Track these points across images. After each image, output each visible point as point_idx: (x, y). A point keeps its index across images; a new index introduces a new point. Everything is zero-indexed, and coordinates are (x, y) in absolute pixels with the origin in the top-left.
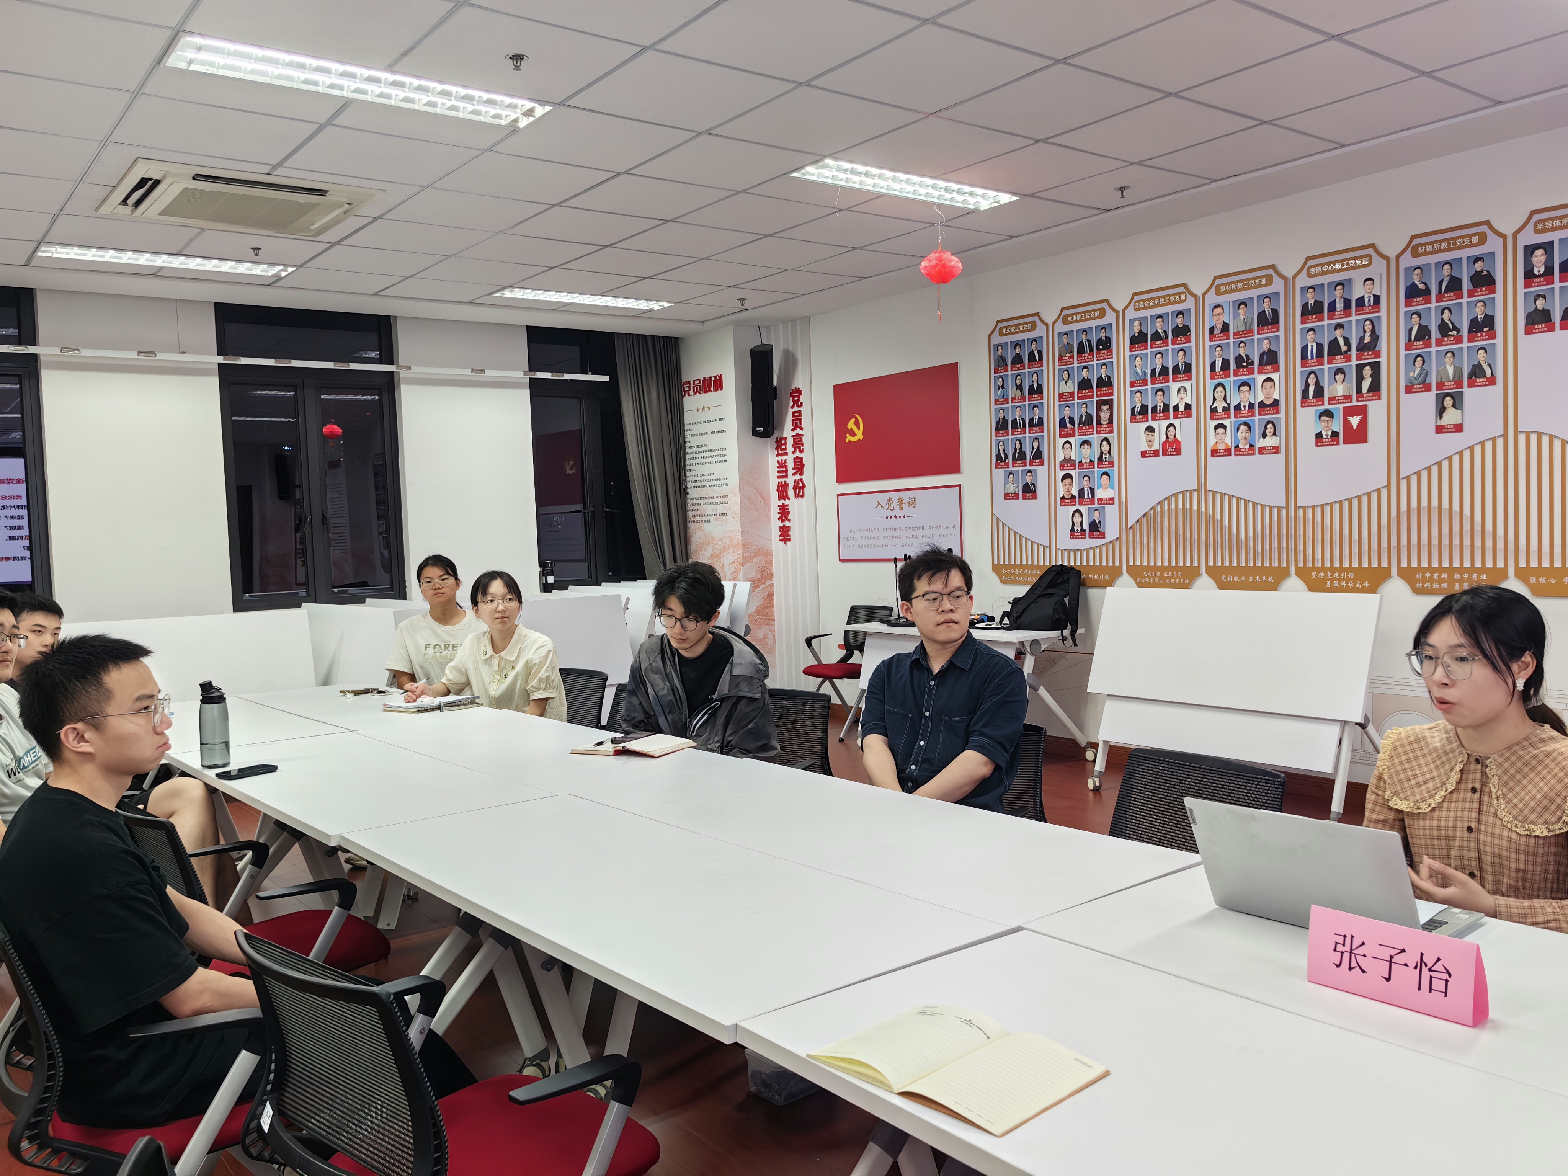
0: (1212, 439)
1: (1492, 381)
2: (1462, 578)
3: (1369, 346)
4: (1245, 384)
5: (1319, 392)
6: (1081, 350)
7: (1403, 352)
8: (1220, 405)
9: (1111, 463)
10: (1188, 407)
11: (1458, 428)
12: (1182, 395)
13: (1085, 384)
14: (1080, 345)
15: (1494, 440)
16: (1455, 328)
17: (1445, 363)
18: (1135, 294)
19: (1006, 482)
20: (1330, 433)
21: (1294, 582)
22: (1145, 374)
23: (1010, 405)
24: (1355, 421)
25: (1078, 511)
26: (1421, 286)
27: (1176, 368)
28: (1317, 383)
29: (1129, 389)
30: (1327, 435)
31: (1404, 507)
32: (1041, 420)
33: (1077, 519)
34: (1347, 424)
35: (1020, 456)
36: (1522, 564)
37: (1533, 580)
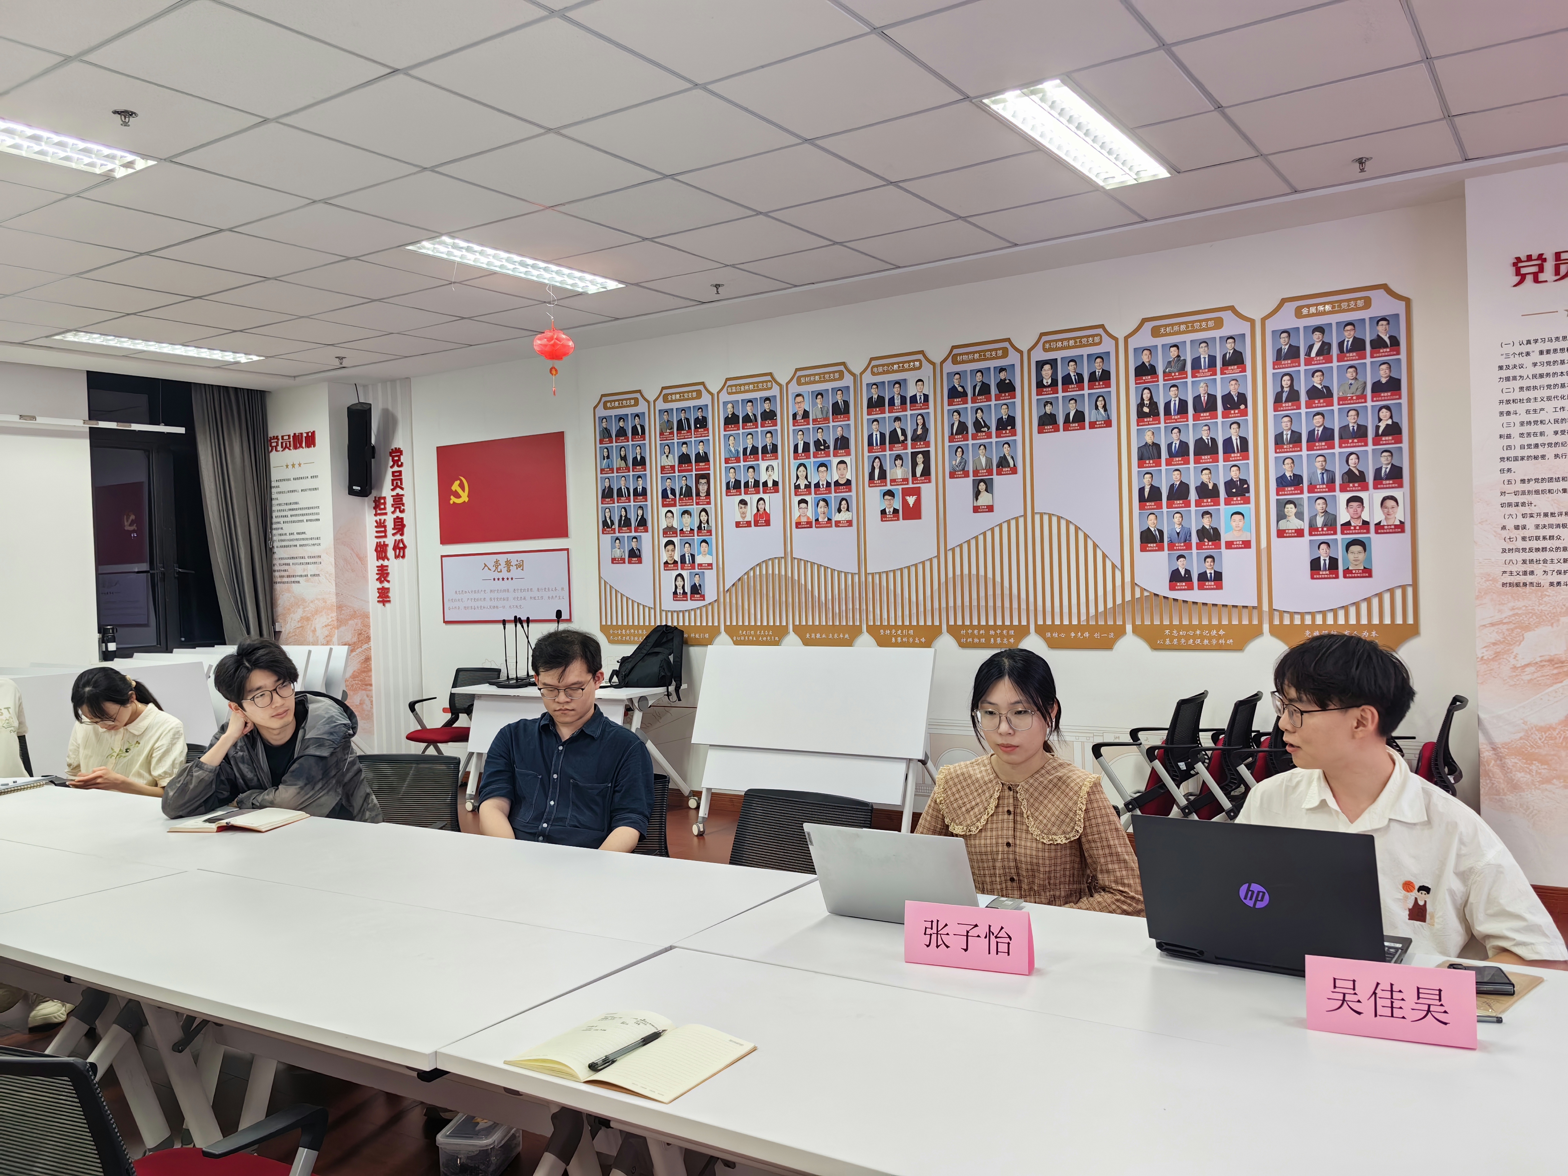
0: (796, 513)
1: (1014, 471)
2: (996, 633)
3: (921, 437)
4: (822, 465)
5: (883, 475)
6: (680, 427)
7: (947, 444)
8: (802, 483)
9: (710, 532)
10: (775, 483)
11: (990, 509)
12: (770, 472)
13: (684, 459)
14: (680, 422)
15: (1017, 519)
16: (986, 426)
17: (979, 455)
18: (727, 380)
19: (613, 547)
20: (892, 510)
21: (865, 639)
22: (738, 452)
23: (615, 474)
24: (911, 500)
25: (680, 575)
26: (960, 389)
27: (765, 448)
28: (881, 467)
29: (724, 465)
30: (890, 512)
31: (950, 575)
32: (644, 489)
33: (680, 583)
34: (905, 503)
35: (626, 523)
36: (1040, 622)
37: (1048, 635)
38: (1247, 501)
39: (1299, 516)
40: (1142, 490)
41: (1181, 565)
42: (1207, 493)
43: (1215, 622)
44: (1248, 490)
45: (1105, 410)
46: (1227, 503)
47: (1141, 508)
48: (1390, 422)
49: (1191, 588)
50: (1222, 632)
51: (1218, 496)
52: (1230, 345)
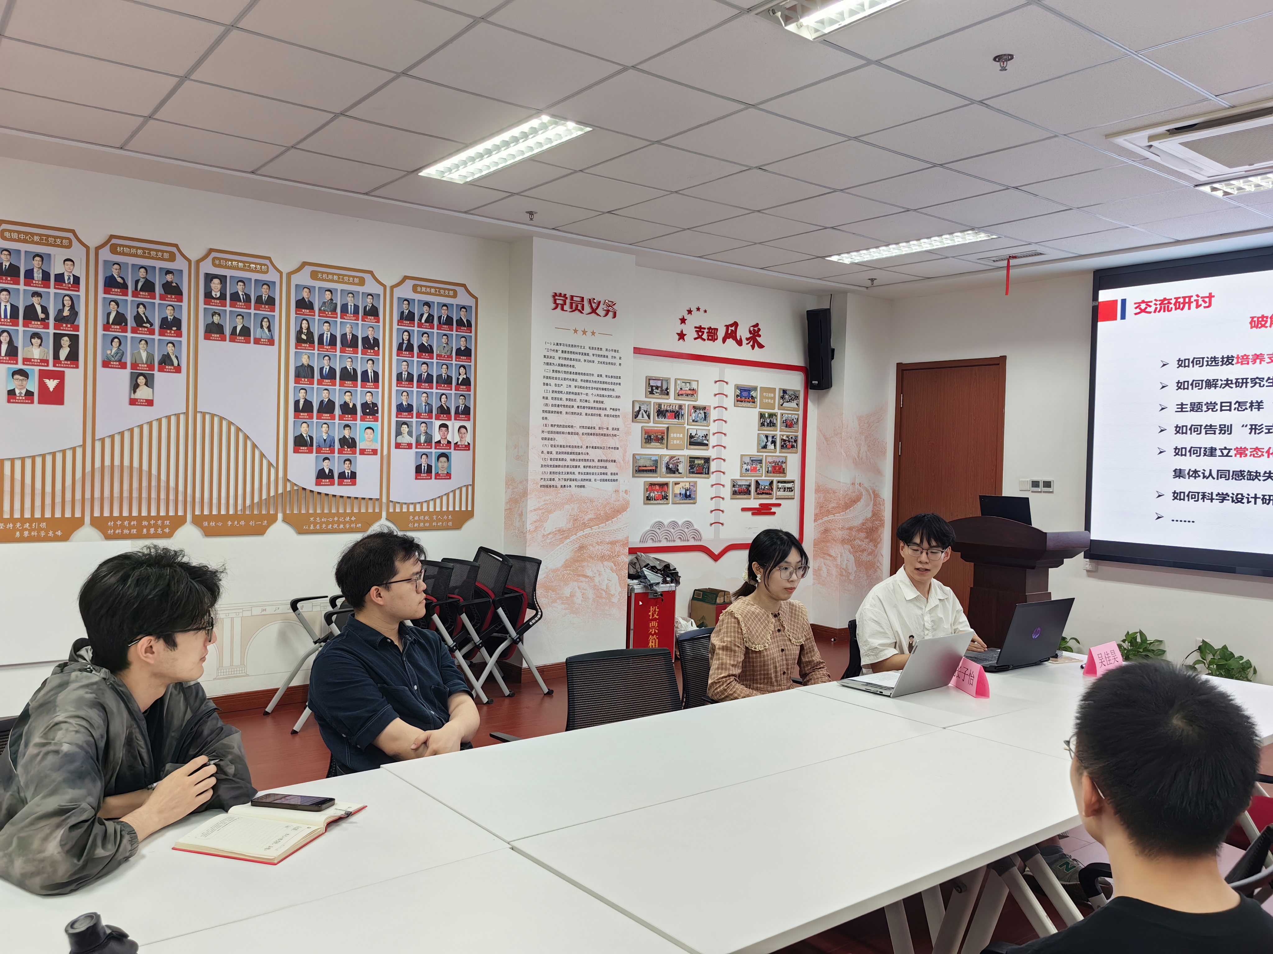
2: (149, 524)
3: (68, 320)
5: (13, 351)
7: (100, 331)
15: (178, 415)
16: (148, 321)
17: (139, 348)
20: (24, 392)
24: (52, 384)
26: (119, 280)
28: (11, 343)
30: (20, 393)
31: (98, 464)
36: (197, 512)
37: (206, 524)
38: (376, 420)
39: (410, 434)
40: (297, 403)
41: (326, 465)
42: (349, 411)
43: (348, 511)
44: (377, 412)
45: (269, 330)
46: (362, 420)
47: (296, 417)
48: (465, 377)
49: (332, 484)
50: (353, 519)
51: (356, 414)
52: (369, 300)
